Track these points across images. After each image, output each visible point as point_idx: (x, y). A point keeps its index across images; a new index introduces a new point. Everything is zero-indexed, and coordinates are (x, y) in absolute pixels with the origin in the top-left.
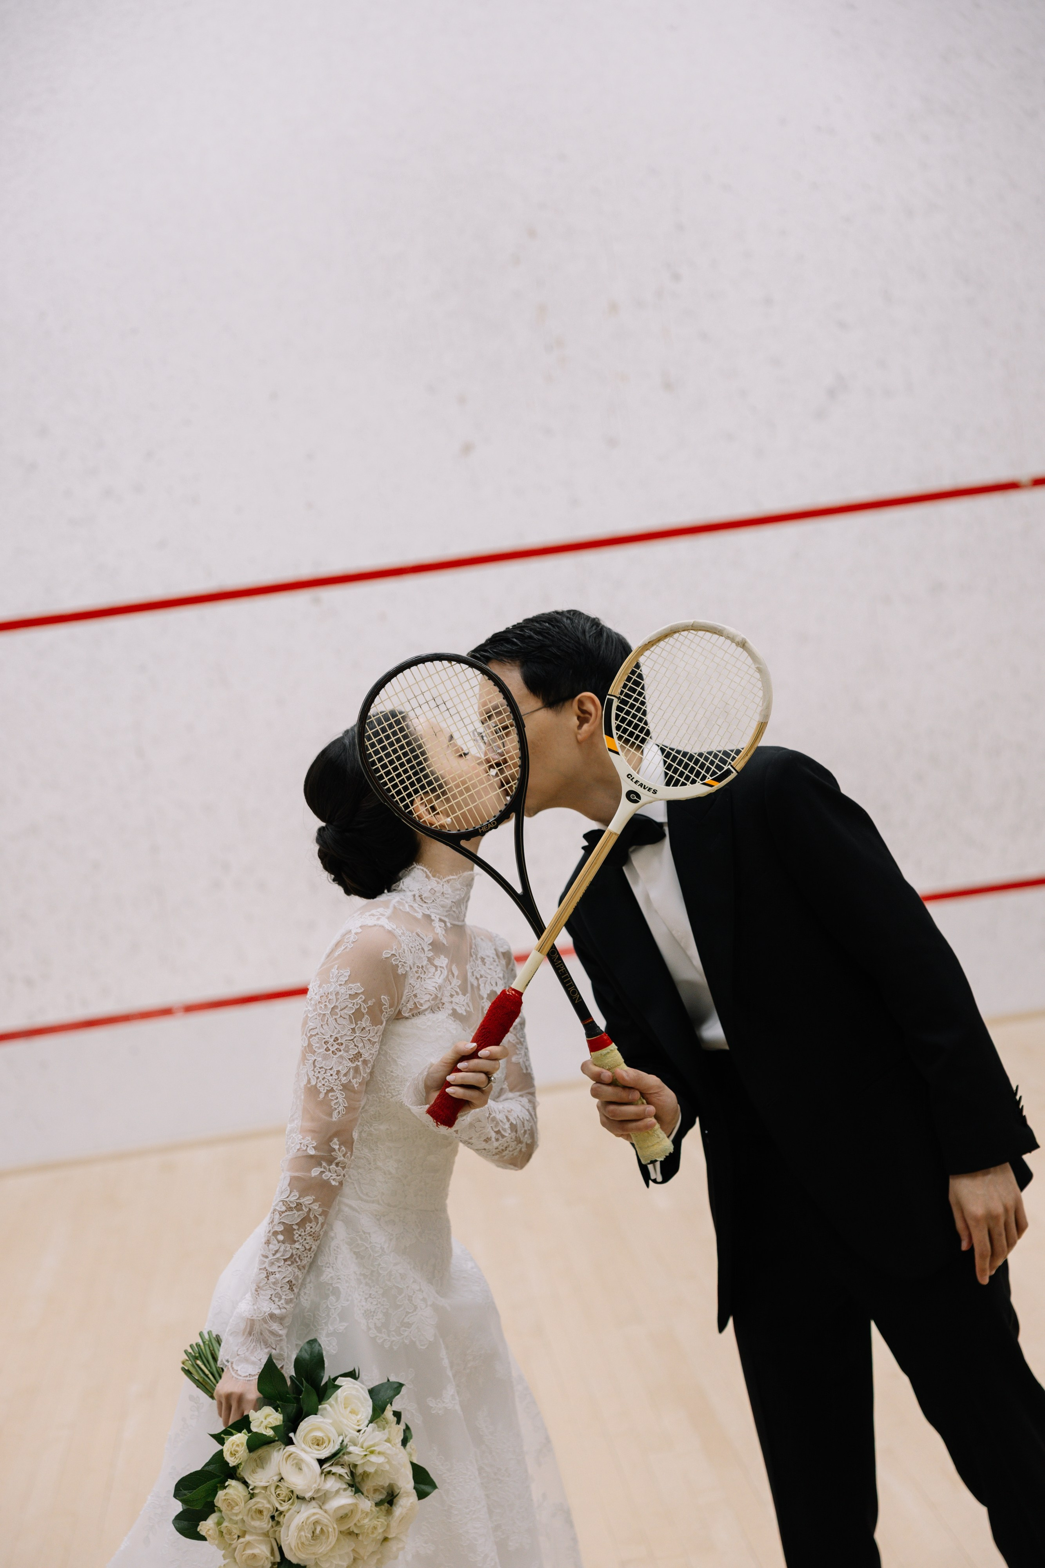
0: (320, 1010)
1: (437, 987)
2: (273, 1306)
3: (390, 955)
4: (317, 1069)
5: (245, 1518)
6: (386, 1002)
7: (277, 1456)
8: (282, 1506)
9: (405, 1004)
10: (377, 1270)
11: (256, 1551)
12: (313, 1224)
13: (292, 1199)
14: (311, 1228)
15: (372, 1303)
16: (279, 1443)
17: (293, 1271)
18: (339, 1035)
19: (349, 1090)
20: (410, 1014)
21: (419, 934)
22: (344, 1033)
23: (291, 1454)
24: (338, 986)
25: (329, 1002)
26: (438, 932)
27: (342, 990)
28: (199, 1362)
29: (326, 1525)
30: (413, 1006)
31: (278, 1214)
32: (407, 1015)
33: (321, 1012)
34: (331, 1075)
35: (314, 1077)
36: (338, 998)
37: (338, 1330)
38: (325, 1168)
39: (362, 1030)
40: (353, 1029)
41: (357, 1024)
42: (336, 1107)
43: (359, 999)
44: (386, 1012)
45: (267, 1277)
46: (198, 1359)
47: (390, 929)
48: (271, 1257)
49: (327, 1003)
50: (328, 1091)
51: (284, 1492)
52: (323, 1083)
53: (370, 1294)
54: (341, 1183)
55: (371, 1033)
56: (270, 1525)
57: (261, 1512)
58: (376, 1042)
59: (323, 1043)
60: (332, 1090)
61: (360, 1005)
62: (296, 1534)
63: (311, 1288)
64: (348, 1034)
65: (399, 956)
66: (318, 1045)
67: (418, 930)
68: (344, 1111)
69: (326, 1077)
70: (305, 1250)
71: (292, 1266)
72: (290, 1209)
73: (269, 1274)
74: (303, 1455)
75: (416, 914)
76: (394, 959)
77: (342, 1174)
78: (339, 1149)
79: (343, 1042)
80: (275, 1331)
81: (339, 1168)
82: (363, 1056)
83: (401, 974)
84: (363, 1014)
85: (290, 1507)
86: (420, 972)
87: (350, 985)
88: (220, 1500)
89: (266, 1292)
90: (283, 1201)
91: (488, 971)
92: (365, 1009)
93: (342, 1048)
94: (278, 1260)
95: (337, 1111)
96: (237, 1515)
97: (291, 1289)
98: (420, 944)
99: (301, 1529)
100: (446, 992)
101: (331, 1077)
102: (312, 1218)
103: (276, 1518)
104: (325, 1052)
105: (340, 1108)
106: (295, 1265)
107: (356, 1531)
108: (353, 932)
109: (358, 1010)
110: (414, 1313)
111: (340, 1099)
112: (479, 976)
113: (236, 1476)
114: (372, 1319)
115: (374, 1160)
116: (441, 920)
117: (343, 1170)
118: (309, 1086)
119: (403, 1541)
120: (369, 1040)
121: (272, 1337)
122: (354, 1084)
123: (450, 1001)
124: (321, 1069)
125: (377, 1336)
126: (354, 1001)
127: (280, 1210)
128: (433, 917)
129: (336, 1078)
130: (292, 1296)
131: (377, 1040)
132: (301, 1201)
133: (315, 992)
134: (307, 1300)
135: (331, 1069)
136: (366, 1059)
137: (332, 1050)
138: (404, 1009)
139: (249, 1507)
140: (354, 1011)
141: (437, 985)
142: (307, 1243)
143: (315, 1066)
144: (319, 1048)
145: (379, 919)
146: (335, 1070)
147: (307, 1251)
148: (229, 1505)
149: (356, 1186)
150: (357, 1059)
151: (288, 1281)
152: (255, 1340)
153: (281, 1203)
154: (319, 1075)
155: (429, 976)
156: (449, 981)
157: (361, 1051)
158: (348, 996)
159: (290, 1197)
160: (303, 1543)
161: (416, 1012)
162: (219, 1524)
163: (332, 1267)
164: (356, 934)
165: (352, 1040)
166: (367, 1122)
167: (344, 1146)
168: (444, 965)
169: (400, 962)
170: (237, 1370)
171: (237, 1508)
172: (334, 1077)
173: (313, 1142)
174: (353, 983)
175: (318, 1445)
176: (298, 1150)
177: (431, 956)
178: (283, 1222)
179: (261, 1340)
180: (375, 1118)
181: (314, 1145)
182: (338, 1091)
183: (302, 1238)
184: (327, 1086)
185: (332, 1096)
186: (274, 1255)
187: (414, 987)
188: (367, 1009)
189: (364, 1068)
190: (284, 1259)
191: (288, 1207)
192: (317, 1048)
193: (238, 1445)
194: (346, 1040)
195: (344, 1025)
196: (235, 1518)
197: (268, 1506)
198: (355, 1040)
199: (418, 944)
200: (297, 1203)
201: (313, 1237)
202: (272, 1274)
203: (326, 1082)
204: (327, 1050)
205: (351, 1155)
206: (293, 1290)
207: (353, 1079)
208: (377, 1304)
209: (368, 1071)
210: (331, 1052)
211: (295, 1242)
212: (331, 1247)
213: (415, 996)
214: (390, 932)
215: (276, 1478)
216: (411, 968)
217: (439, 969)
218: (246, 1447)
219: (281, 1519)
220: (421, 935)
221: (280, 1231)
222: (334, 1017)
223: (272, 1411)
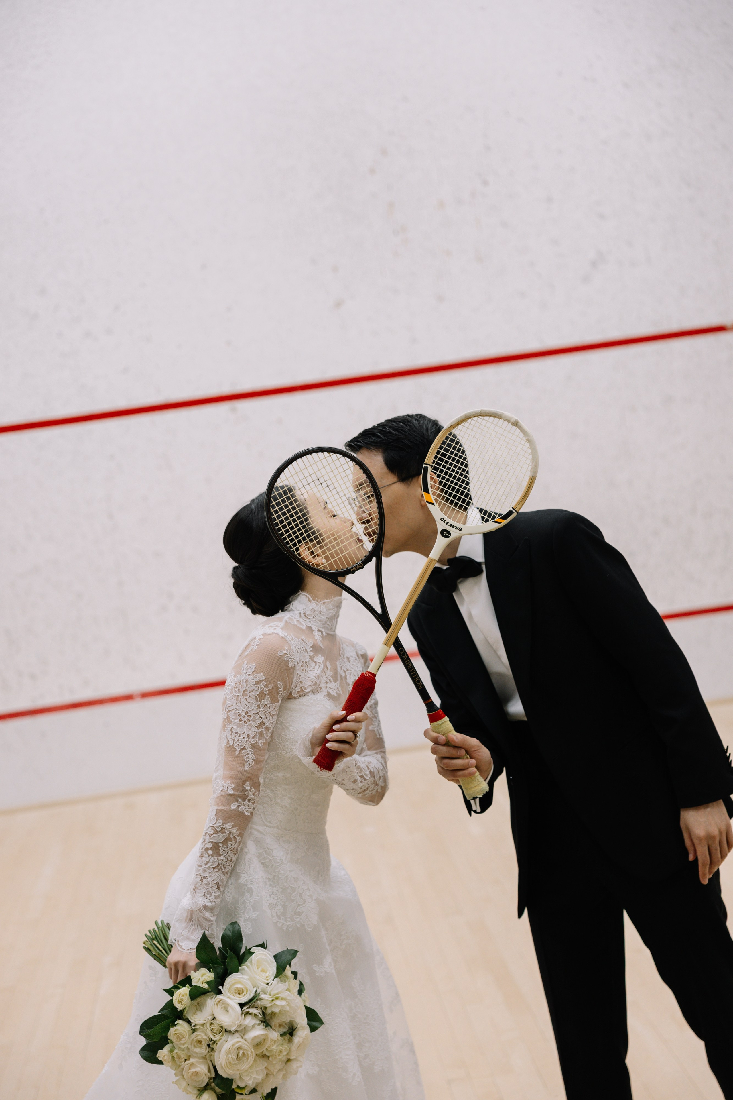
0: (235, 693)
1: (316, 676)
2: (206, 900)
3: (283, 654)
4: (234, 734)
5: (189, 1046)
6: (281, 686)
7: (211, 1003)
8: (215, 1037)
9: (294, 688)
10: (278, 875)
11: (198, 1069)
12: (233, 843)
13: (218, 825)
14: (232, 845)
15: (274, 898)
16: (212, 993)
17: (219, 875)
18: (249, 710)
19: (256, 748)
20: (298, 695)
21: (304, 640)
22: (252, 708)
23: (220, 1001)
24: (247, 676)
25: (241, 687)
26: (317, 638)
27: (250, 678)
28: (155, 942)
29: (246, 1050)
30: (300, 689)
31: (208, 836)
32: (295, 696)
33: (236, 694)
34: (244, 738)
35: (231, 739)
36: (248, 684)
37: (251, 917)
38: (240, 803)
39: (265, 706)
40: (258, 706)
41: (261, 702)
42: (247, 760)
43: (262, 684)
44: (281, 694)
45: (202, 880)
46: (154, 940)
47: (283, 636)
48: (204, 866)
49: (240, 688)
50: (242, 749)
51: (216, 1028)
52: (238, 744)
53: (273, 892)
54: (252, 814)
55: (271, 708)
56: (207, 1051)
57: (200, 1042)
58: (274, 715)
59: (238, 716)
60: (244, 748)
61: (263, 688)
62: (225, 1056)
63: (232, 888)
64: (255, 709)
65: (290, 654)
66: (234, 717)
67: (303, 637)
68: (253, 763)
69: (240, 739)
70: (228, 861)
71: (219, 872)
72: (217, 832)
73: (202, 878)
74: (229, 1001)
75: (301, 626)
76: (286, 656)
77: (252, 807)
78: (250, 790)
79: (251, 715)
80: (208, 917)
81: (251, 803)
82: (265, 724)
83: (291, 667)
84: (265, 695)
85: (221, 1037)
86: (304, 666)
87: (255, 675)
88: (172, 1034)
89: (201, 890)
90: (211, 827)
91: (352, 666)
92: (266, 691)
93: (251, 719)
94: (209, 868)
95: (248, 763)
96: (183, 1044)
97: (218, 888)
98: (304, 647)
99: (229, 1052)
100: (322, 680)
101: (244, 739)
102: (232, 839)
103: (211, 1046)
104: (239, 722)
105: (250, 761)
106: (221, 871)
107: (267, 1054)
108: (257, 638)
109: (262, 692)
110: (304, 905)
111: (250, 755)
112: (345, 670)
113: (183, 1018)
114: (275, 909)
115: (275, 798)
116: (319, 630)
117: (253, 805)
118: (228, 746)
119: (301, 1061)
120: (269, 713)
121: (205, 922)
122: (260, 744)
123: (326, 686)
124: (236, 734)
125: (277, 922)
126: (259, 686)
127: (209, 833)
128: (313, 628)
129: (247, 740)
130: (219, 894)
131: (275, 713)
132: (224, 826)
133: (231, 681)
134: (230, 897)
135: (243, 734)
136: (268, 726)
137: (244, 720)
138: (294, 691)
139: (191, 1039)
140: (258, 693)
141: (316, 675)
142: (229, 856)
143: (232, 732)
144: (235, 719)
145: (275, 629)
146: (246, 734)
147: (229, 862)
148: (178, 1037)
149: (262, 816)
150: (262, 727)
151: (216, 883)
152: (194, 925)
153: (211, 828)
154: (235, 738)
155: (311, 669)
156: (325, 673)
157: (264, 721)
158: (254, 682)
159: (216, 824)
160: (230, 1063)
161: (302, 694)
162: (171, 1051)
163: (247, 873)
164: (259, 639)
165: (258, 713)
166: (269, 772)
167: (253, 788)
168: (321, 662)
169: (290, 658)
170: (182, 946)
171: (183, 1039)
172: (246, 739)
173: (232, 785)
174: (258, 673)
175: (239, 994)
176: (222, 791)
177: (312, 655)
178: (212, 841)
179: (198, 924)
180: (275, 768)
181: (232, 787)
182: (248, 749)
183: (225, 853)
184: (241, 746)
185: (245, 752)
186: (206, 865)
187: (300, 676)
188: (268, 692)
189: (267, 733)
190: (213, 868)
191: (215, 830)
192: (233, 719)
193: (183, 995)
194: (254, 713)
195: (252, 703)
196: (182, 1047)
197: (205, 1037)
198: (260, 713)
199: (303, 647)
200: (221, 828)
201: (233, 852)
202: (205, 878)
203: (240, 743)
204: (241, 720)
205: (259, 794)
206: (220, 889)
207: (259, 740)
208: (277, 899)
209: (269, 735)
210: (243, 722)
211: (221, 855)
212: (246, 860)
213: (301, 682)
214: (283, 638)
215: (210, 1018)
216: (298, 663)
217: (317, 664)
218: (189, 996)
219: (214, 1046)
220: (305, 641)
221: (210, 848)
222: (245, 697)
223: (207, 971)
